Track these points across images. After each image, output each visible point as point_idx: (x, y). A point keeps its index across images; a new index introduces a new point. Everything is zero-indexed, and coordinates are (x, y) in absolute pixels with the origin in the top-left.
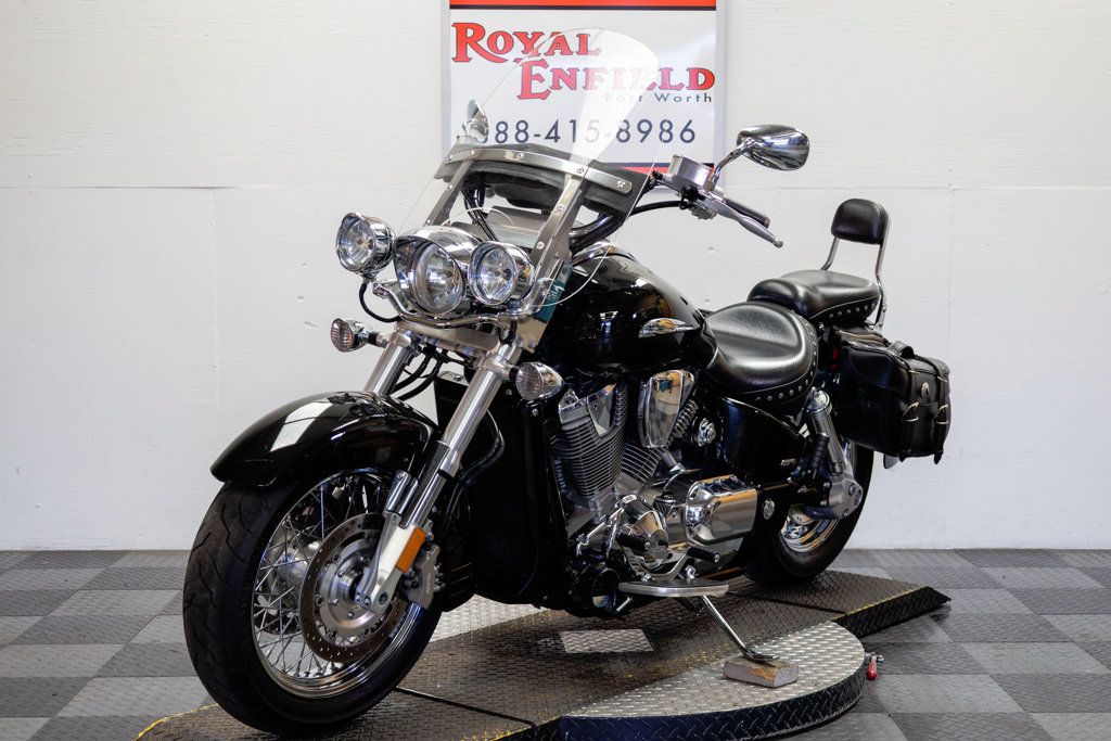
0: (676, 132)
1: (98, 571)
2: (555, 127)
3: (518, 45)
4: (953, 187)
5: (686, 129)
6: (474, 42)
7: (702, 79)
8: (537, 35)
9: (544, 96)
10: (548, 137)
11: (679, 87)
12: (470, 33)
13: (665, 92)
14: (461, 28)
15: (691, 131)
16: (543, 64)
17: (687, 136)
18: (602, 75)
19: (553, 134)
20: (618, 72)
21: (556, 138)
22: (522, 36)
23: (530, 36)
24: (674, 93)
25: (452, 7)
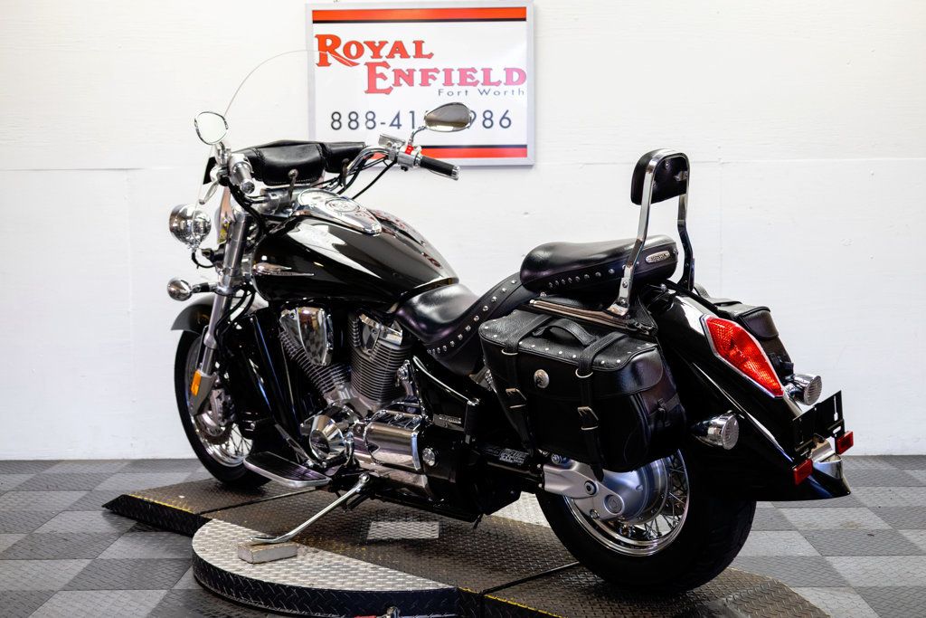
0: (496, 119)
1: (31, 476)
2: (398, 116)
3: (368, 52)
4: (722, 161)
5: (504, 117)
6: (332, 50)
7: (516, 76)
8: (383, 44)
9: (388, 91)
10: (392, 125)
11: (498, 84)
12: (329, 42)
13: (487, 88)
14: (322, 39)
15: (508, 119)
16: (385, 65)
17: (505, 123)
18: (435, 74)
19: (396, 123)
20: (448, 72)
21: (399, 126)
22: (371, 44)
23: (377, 44)
24: (494, 88)
25: (315, 22)
